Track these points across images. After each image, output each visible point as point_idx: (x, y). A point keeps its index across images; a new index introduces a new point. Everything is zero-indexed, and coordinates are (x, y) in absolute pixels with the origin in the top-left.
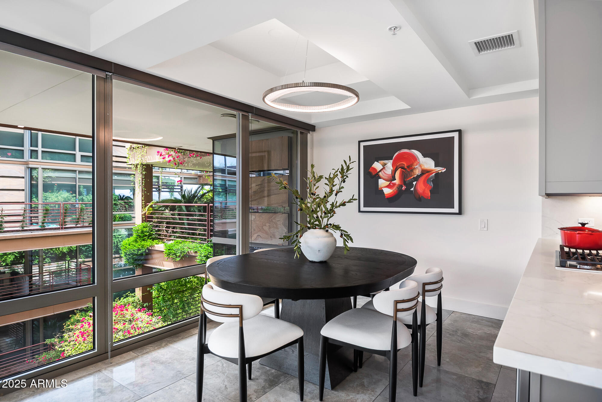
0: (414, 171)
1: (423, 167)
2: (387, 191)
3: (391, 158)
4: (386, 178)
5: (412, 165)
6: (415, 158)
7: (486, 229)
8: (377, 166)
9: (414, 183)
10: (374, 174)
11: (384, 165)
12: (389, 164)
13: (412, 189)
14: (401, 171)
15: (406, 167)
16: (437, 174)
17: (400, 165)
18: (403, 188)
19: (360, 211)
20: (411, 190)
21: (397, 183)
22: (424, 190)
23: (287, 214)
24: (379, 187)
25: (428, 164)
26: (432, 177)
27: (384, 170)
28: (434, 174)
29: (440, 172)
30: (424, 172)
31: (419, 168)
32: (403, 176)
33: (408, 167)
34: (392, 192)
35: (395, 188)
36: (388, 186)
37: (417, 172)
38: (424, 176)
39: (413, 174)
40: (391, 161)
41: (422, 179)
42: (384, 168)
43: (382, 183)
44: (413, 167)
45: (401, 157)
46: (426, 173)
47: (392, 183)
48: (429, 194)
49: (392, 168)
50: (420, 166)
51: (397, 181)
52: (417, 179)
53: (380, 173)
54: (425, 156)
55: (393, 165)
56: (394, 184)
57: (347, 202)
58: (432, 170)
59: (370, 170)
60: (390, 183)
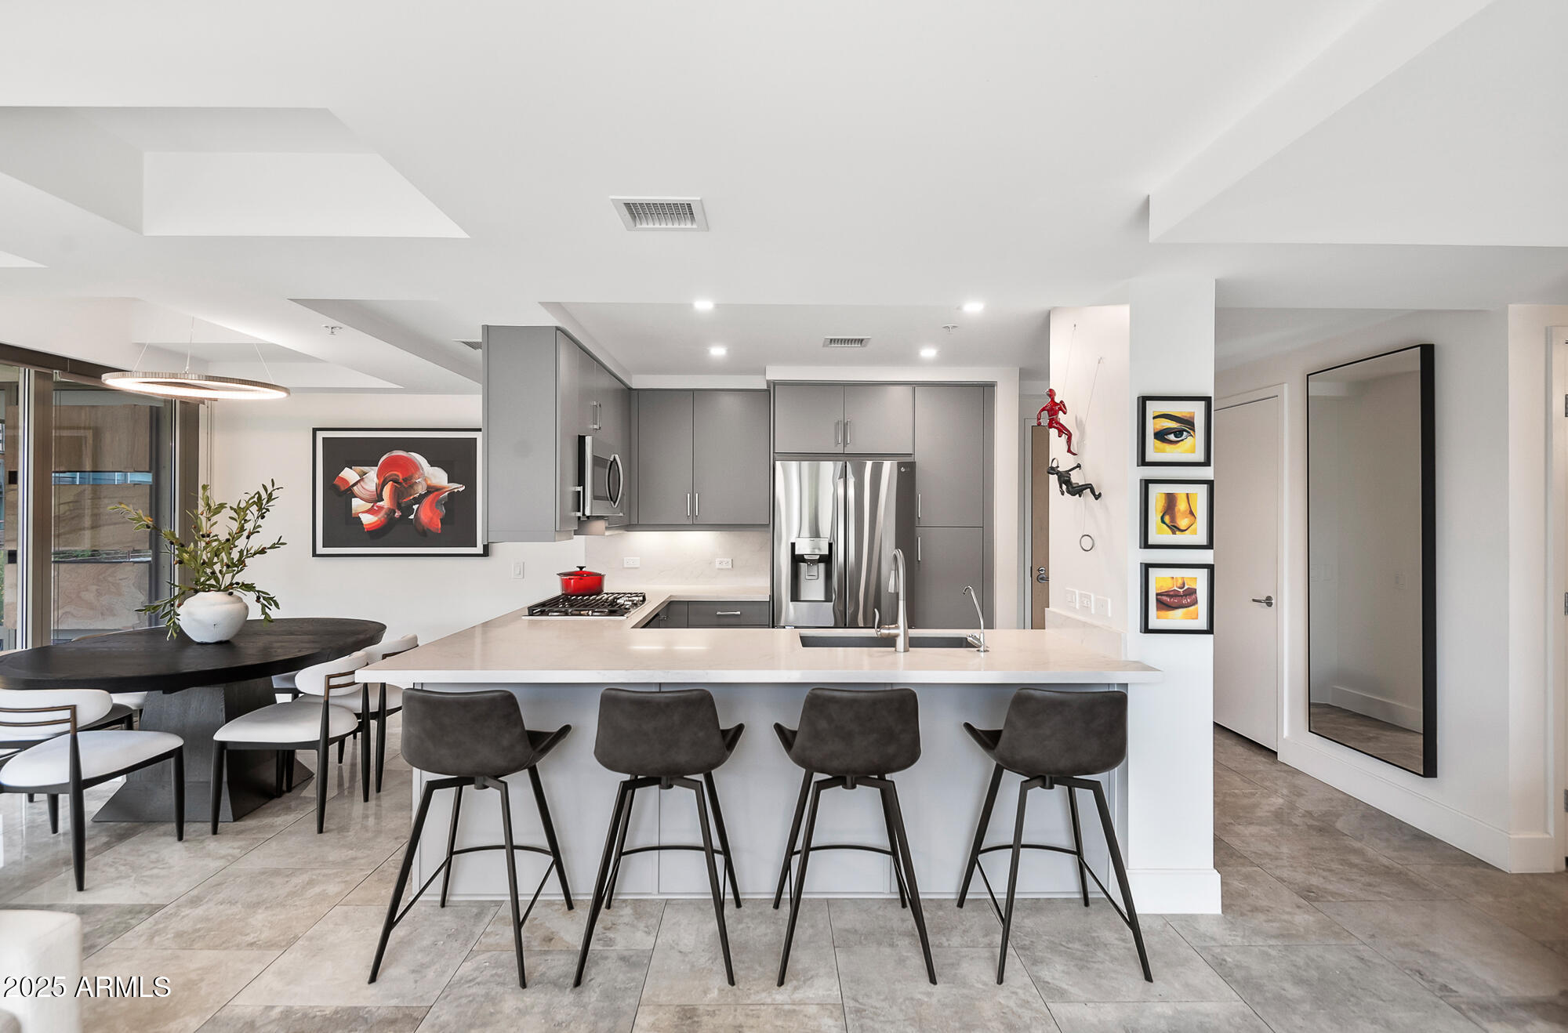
0: (415, 488)
1: (429, 482)
2: (367, 519)
3: (373, 463)
4: (366, 497)
5: (411, 477)
6: (416, 467)
7: (521, 576)
8: (350, 475)
9: (415, 507)
10: (343, 489)
11: (363, 475)
12: (372, 473)
13: (412, 517)
14: (392, 485)
15: (401, 480)
16: (452, 494)
17: (391, 475)
18: (397, 514)
19: (315, 554)
20: (410, 517)
21: (386, 507)
22: (432, 519)
23: (147, 565)
24: (353, 512)
25: (438, 477)
26: (444, 498)
27: (362, 483)
28: (447, 493)
29: (456, 490)
30: (432, 490)
31: (424, 483)
32: (397, 495)
33: (405, 480)
34: (377, 521)
35: (382, 514)
36: (368, 511)
37: (421, 489)
38: (431, 496)
39: (412, 491)
40: (376, 468)
41: (426, 501)
42: (362, 479)
43: (357, 504)
44: (414, 481)
45: (393, 463)
46: (433, 492)
47: (377, 506)
48: (438, 525)
49: (376, 480)
50: (425, 480)
51: (386, 503)
52: (418, 500)
53: (355, 488)
54: (432, 464)
55: (378, 476)
56: (381, 508)
57: (269, 548)
58: (444, 488)
59: (336, 482)
60: (373, 506)
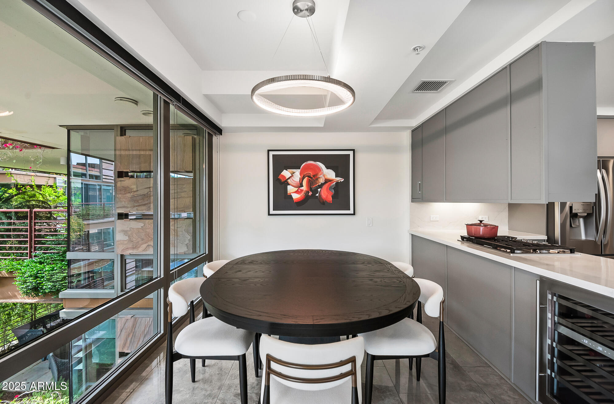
0: (319, 180)
1: (326, 177)
2: (295, 196)
3: (298, 168)
4: (295, 185)
5: (317, 174)
6: (320, 169)
7: (371, 225)
8: (286, 173)
9: (319, 190)
10: (283, 181)
11: (293, 174)
12: (297, 172)
13: (317, 195)
14: (308, 179)
15: (312, 176)
16: (337, 183)
17: (306, 174)
18: (310, 193)
19: (269, 214)
20: (316, 195)
21: (304, 190)
22: (327, 196)
23: (191, 220)
24: (288, 192)
25: (330, 174)
26: (333, 186)
27: (292, 178)
28: (335, 183)
29: (339, 181)
30: (327, 181)
31: (323, 177)
32: (310, 184)
33: (314, 176)
34: (300, 197)
35: (303, 193)
36: (296, 192)
37: (322, 181)
38: (327, 184)
39: (318, 182)
40: (299, 170)
41: (325, 187)
42: (292, 176)
43: (291, 189)
44: (318, 176)
45: (308, 167)
46: (328, 182)
47: (300, 190)
48: (331, 199)
49: (299, 176)
50: (324, 176)
51: (304, 188)
52: (321, 186)
53: (289, 180)
54: (328, 168)
55: (300, 174)
56: (302, 190)
58: (333, 180)
59: (280, 177)
60: (298, 189)
